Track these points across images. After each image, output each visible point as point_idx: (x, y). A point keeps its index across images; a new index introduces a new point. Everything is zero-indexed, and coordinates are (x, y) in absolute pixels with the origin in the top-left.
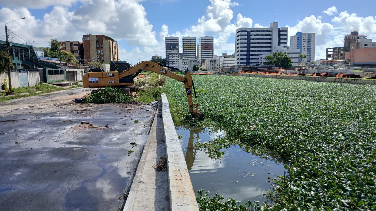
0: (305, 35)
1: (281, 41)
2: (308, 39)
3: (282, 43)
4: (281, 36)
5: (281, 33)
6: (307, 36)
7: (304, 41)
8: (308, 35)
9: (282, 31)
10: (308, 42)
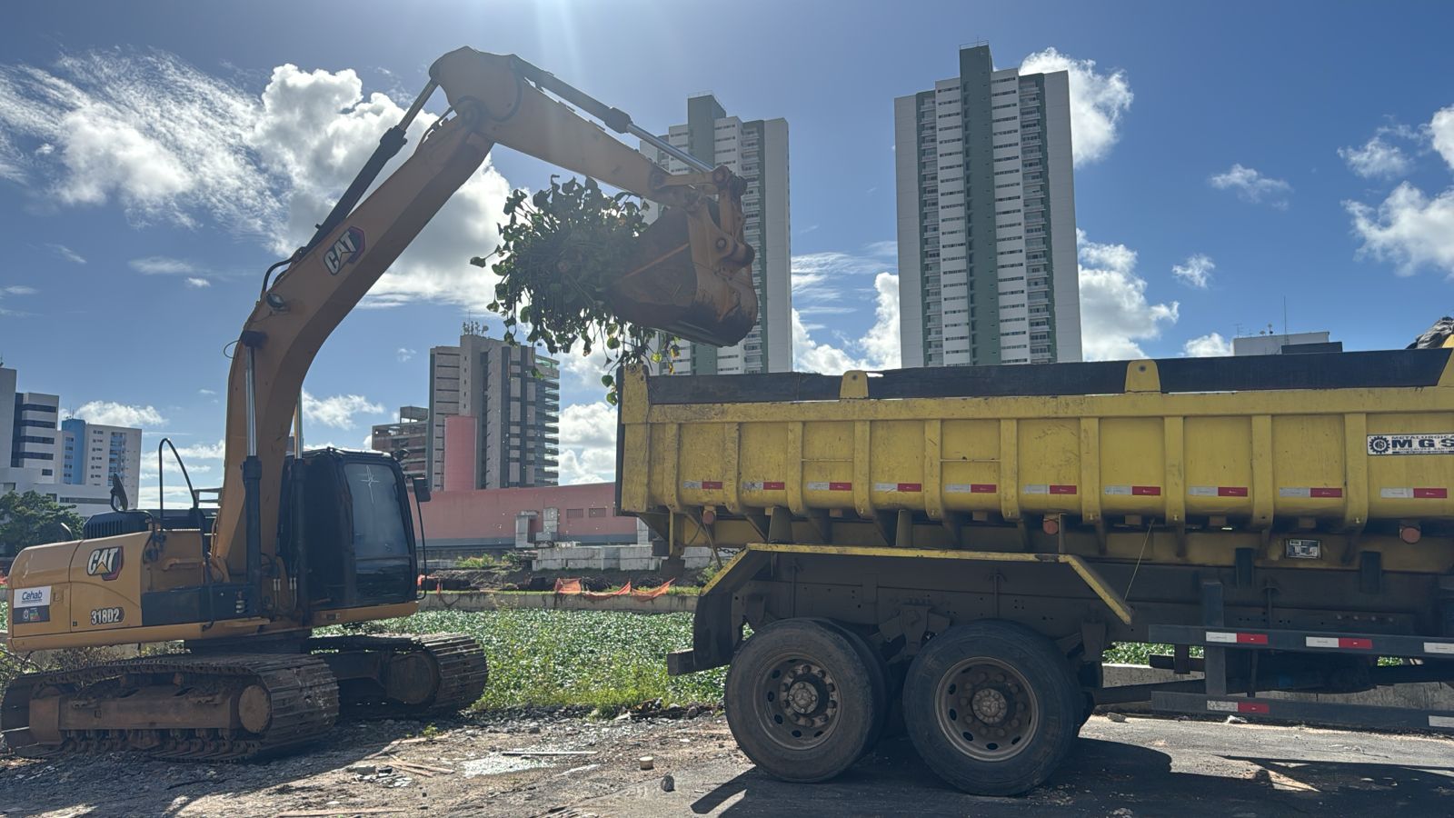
0: (101, 433)
1: (29, 447)
2: (114, 448)
3: (33, 455)
4: (28, 428)
5: (30, 415)
6: (107, 438)
7: (97, 454)
8: (113, 434)
9: (34, 407)
10: (112, 460)
